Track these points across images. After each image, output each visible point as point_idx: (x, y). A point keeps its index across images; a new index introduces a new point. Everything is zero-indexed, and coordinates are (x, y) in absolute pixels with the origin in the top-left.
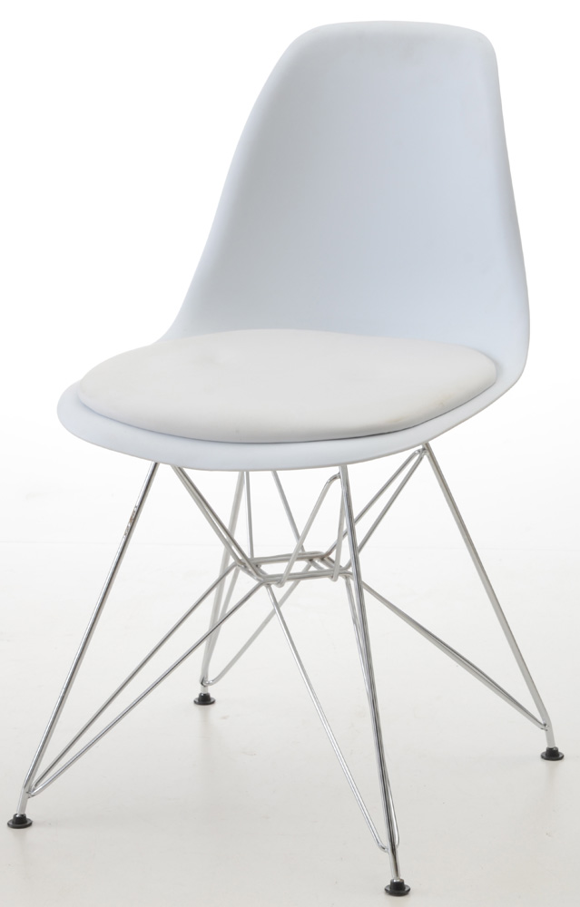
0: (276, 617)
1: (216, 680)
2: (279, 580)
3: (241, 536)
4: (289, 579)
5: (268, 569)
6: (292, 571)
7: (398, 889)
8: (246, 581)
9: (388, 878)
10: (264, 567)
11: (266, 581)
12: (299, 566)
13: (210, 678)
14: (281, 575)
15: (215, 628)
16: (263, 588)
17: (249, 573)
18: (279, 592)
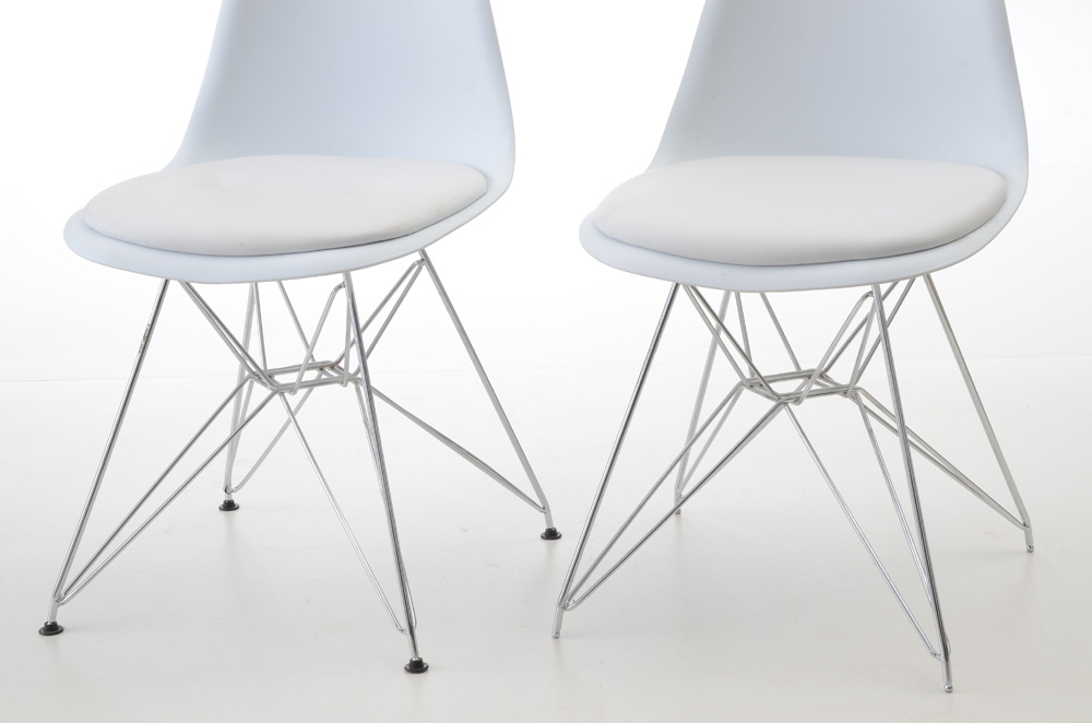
0: (292, 426)
1: (238, 488)
2: (292, 388)
3: (254, 351)
4: (301, 387)
5: (281, 379)
6: (303, 380)
7: (417, 667)
8: (260, 391)
9: (407, 657)
10: (277, 378)
11: (280, 390)
12: (311, 375)
13: (233, 486)
14: (293, 384)
15: (236, 433)
16: (277, 397)
17: (263, 384)
18: (294, 400)
